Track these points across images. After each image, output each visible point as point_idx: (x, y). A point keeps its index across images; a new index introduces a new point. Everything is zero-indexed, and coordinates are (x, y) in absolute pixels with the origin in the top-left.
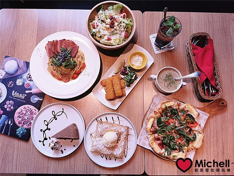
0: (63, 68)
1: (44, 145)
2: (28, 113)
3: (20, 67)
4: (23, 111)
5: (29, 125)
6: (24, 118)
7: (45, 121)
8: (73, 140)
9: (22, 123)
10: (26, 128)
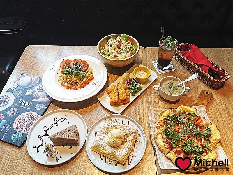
0: (73, 77)
1: (38, 152)
2: (29, 119)
3: (33, 81)
4: (25, 117)
5: (27, 130)
6: (24, 123)
7: (45, 127)
8: (71, 147)
9: (21, 128)
10: (23, 133)
